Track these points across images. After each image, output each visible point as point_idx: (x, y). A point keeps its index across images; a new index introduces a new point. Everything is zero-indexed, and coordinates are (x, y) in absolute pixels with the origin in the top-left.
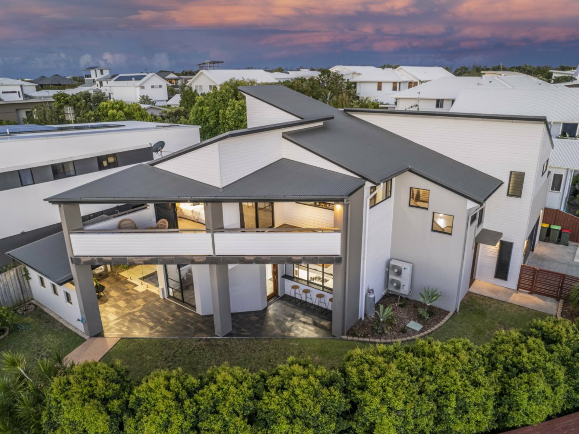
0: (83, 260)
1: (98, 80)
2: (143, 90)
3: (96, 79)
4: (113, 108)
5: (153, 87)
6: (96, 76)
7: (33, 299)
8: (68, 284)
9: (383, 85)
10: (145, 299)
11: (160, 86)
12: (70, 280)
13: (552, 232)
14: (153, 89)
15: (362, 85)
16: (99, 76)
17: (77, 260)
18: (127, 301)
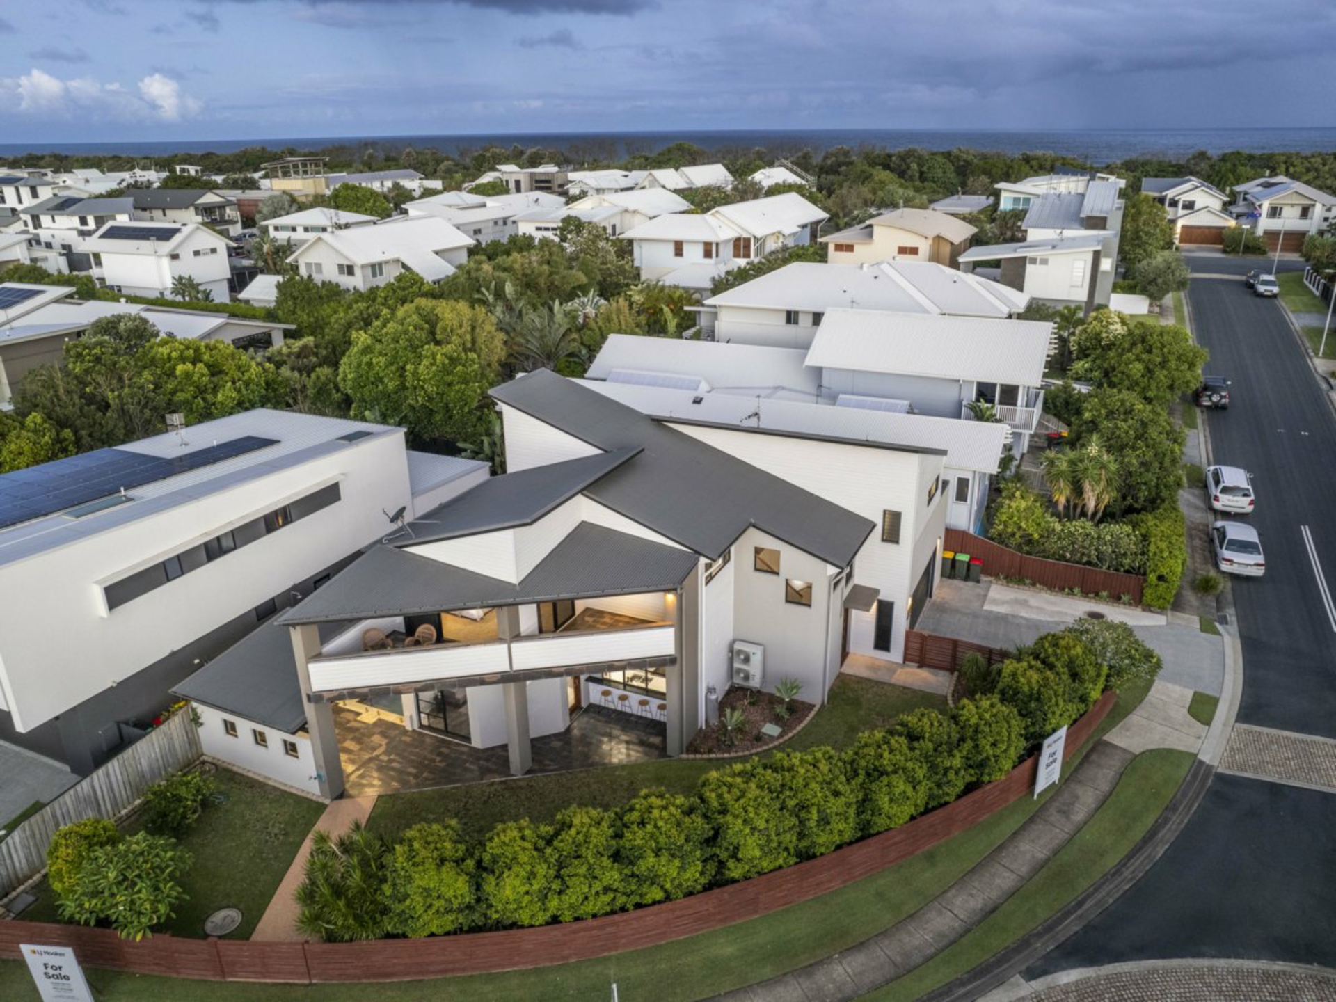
0: (326, 696)
1: (25, 211)
2: (176, 262)
5: (197, 253)
6: (20, 202)
7: (203, 754)
8: (300, 733)
9: (686, 248)
10: (383, 734)
11: (213, 251)
12: (303, 728)
13: (957, 565)
14: (199, 258)
15: (645, 246)
16: (28, 201)
17: (316, 698)
18: (359, 741)
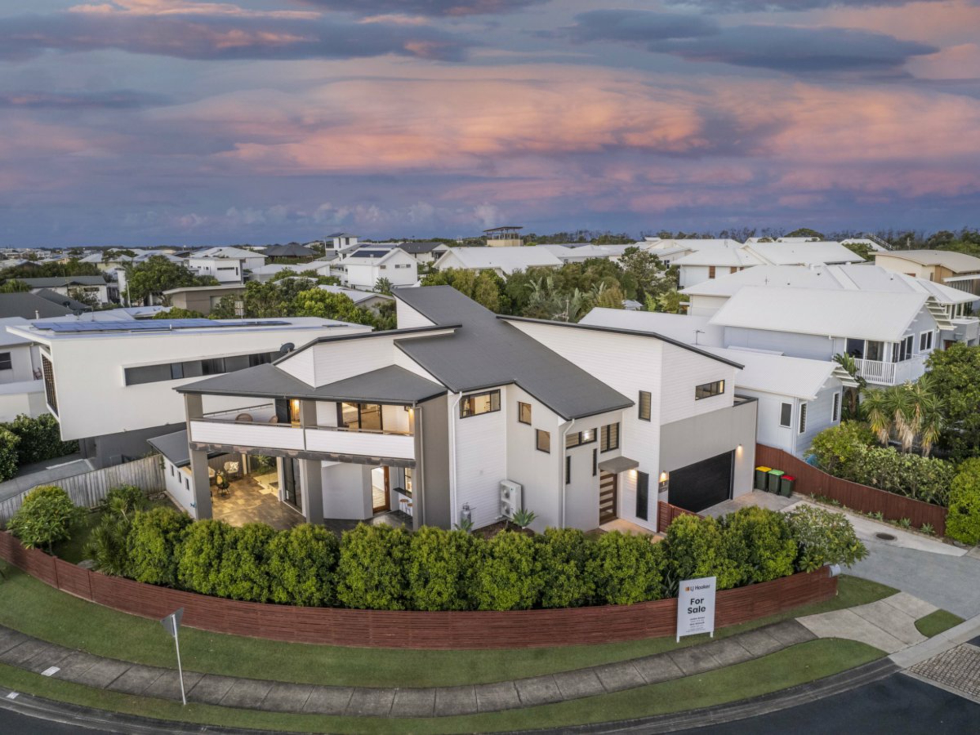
0: (199, 446)
1: (341, 252)
2: (383, 270)
3: (339, 250)
4: (311, 299)
5: (397, 266)
6: (340, 247)
7: (165, 490)
8: (185, 468)
9: (717, 271)
10: (263, 501)
11: (408, 266)
12: (187, 464)
14: (398, 270)
15: (688, 269)
16: (344, 246)
17: (194, 445)
18: (247, 500)
